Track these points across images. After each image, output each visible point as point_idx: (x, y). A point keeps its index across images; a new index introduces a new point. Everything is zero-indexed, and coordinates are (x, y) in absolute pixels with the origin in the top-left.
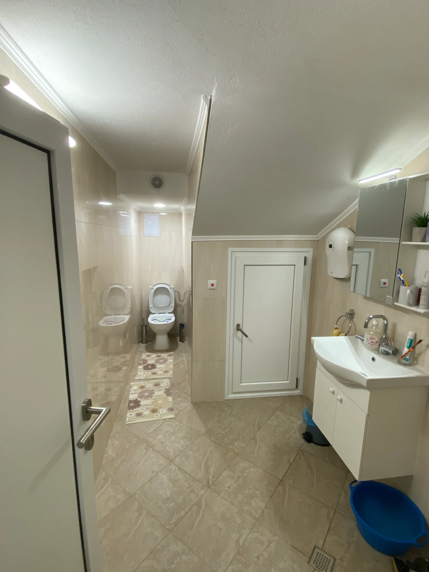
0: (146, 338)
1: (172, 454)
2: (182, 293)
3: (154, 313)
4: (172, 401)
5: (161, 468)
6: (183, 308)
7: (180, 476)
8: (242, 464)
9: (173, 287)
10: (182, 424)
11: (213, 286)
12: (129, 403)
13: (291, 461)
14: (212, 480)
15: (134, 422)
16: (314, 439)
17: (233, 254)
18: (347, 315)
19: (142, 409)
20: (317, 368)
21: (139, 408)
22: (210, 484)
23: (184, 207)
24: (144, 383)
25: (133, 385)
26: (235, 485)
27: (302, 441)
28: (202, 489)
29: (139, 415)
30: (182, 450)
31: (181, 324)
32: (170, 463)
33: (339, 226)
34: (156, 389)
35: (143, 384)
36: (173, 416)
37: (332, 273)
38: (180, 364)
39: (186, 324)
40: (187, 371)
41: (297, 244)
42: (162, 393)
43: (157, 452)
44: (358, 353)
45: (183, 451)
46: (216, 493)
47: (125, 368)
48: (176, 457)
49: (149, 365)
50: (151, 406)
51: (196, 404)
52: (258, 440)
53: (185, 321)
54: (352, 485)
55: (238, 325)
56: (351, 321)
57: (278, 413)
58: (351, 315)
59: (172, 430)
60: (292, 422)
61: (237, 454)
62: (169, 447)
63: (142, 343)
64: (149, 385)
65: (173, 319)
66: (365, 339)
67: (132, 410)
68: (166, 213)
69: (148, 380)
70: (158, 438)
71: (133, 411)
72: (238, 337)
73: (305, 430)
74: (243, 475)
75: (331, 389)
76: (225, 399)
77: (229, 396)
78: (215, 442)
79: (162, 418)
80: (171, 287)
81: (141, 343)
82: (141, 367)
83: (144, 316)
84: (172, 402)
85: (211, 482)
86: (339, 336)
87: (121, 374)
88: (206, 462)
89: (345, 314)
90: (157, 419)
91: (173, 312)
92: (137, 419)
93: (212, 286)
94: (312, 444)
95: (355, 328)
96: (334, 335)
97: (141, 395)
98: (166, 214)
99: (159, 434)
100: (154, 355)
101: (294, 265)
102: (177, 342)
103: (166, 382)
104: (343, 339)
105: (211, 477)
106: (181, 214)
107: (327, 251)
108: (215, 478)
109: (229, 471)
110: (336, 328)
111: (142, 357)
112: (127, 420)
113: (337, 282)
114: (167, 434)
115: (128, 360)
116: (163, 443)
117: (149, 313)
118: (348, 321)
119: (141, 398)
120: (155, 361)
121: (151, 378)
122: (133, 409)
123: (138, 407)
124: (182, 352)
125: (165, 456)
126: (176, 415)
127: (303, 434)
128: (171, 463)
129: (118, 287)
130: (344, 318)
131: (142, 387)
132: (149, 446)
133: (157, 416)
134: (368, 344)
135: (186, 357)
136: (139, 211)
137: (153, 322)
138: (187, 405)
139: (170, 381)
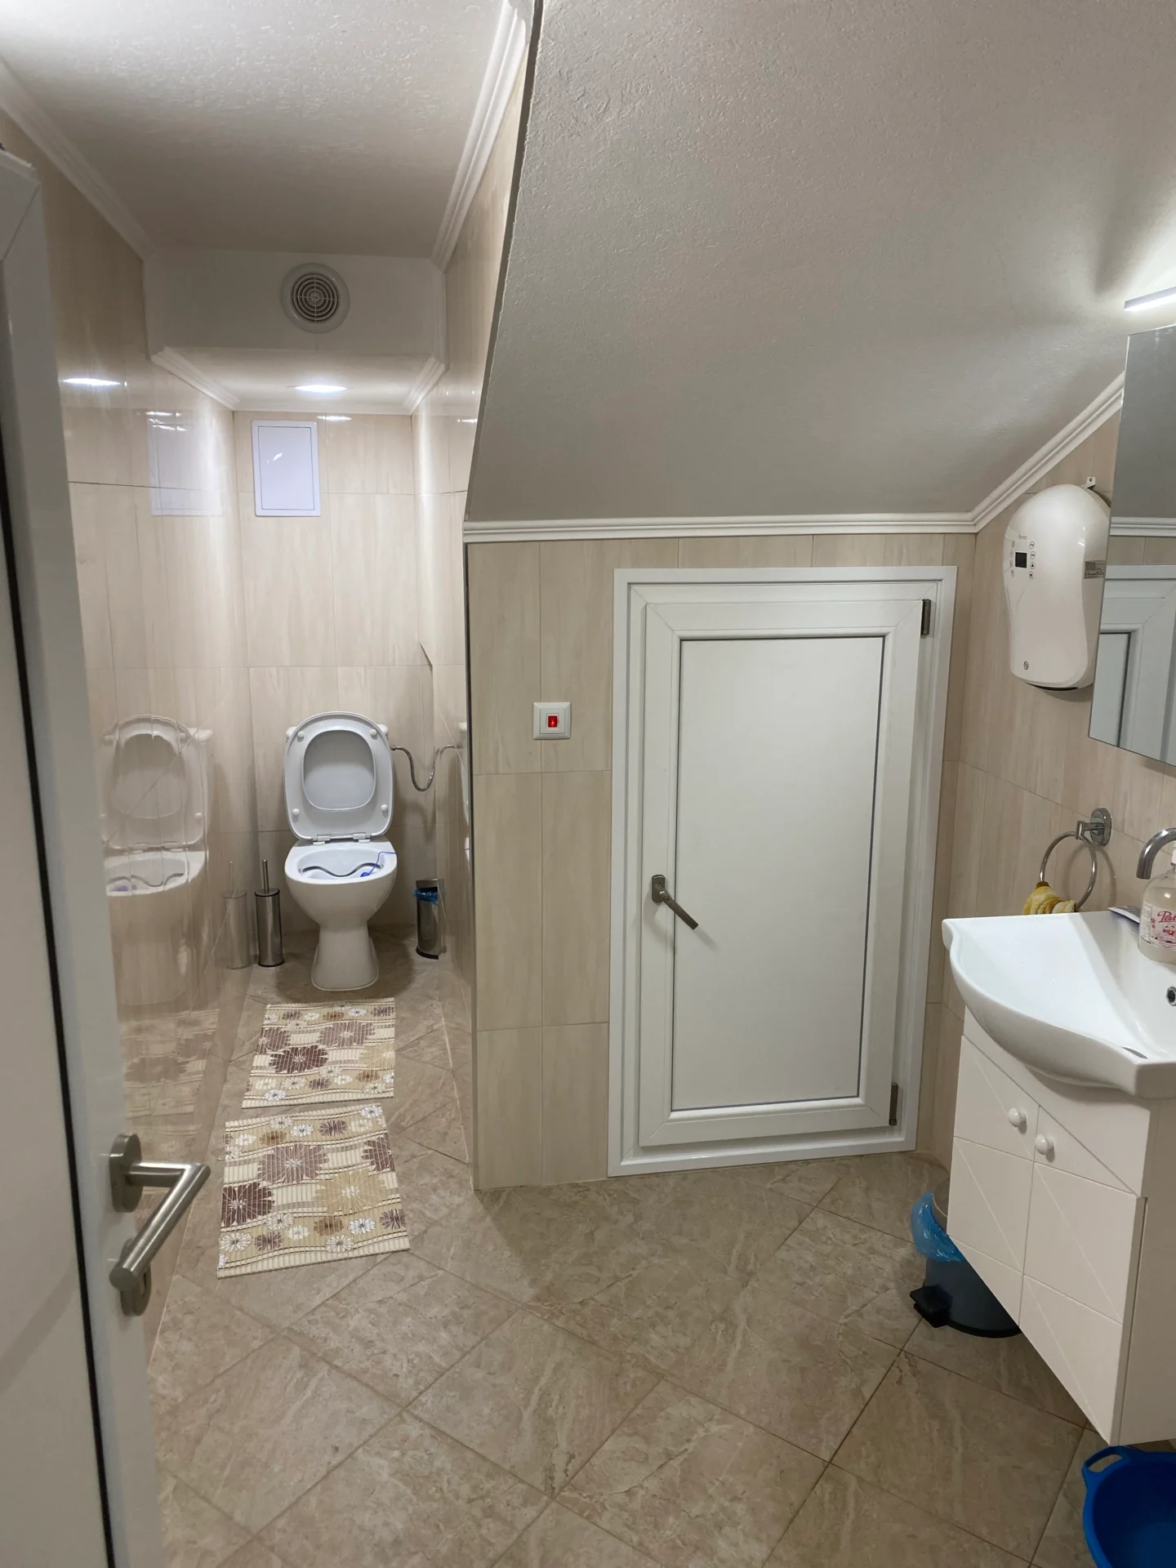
0: (278, 941)
1: (406, 1385)
2: (424, 755)
3: (310, 842)
4: (396, 1186)
5: (365, 1435)
6: (429, 818)
7: (442, 1461)
8: (679, 1411)
9: (383, 729)
10: (441, 1273)
11: (555, 725)
12: (224, 1197)
13: (867, 1392)
14: (566, 1471)
15: (249, 1269)
16: (956, 1314)
17: (632, 592)
18: (1083, 831)
19: (280, 1221)
20: (963, 1037)
21: (265, 1217)
22: (557, 1484)
23: (425, 392)
24: (281, 1123)
25: (239, 1131)
26: (653, 1485)
27: (910, 1318)
28: (525, 1504)
29: (270, 1241)
30: (444, 1365)
31: (425, 882)
32: (399, 1415)
33: (1054, 479)
34: (328, 1142)
35: (277, 1127)
36: (404, 1243)
37: (1026, 666)
38: (423, 1043)
39: (442, 881)
40: (453, 1072)
41: (893, 548)
42: (356, 1156)
43: (349, 1375)
44: (1117, 976)
45: (448, 1370)
46: (581, 1514)
47: (197, 1065)
48: (420, 1393)
49: (295, 1051)
50: (315, 1209)
51: (492, 1197)
52: (742, 1319)
53: (438, 873)
54: (1090, 1468)
55: (659, 882)
56: (1099, 855)
57: (820, 1220)
58: (1099, 830)
59: (403, 1297)
60: (872, 1251)
61: (661, 1376)
62: (395, 1355)
63: (260, 964)
64: (302, 1130)
65: (390, 864)
66: (1144, 920)
67: (239, 1224)
68: (346, 415)
69: (297, 1109)
70: (348, 1325)
71: (244, 1226)
72: (657, 931)
73: (923, 1277)
74: (682, 1449)
75: (1014, 1114)
76: (611, 1174)
77: (623, 1163)
78: (571, 1334)
79: (361, 1250)
80: (378, 732)
81: (256, 965)
82: (262, 1060)
83: (267, 854)
84: (397, 1191)
85: (559, 1477)
86: (1051, 913)
87: (182, 1091)
88: (539, 1405)
89: (1075, 830)
90: (340, 1256)
91: (387, 836)
92: (260, 1258)
93: (550, 726)
94: (948, 1332)
95: (1113, 882)
96: (1033, 908)
97: (272, 1168)
98: (349, 419)
99: (352, 1310)
100: (313, 1014)
101: (883, 636)
102: (405, 956)
103: (369, 1116)
104: (1064, 925)
105: (559, 1460)
106: (408, 421)
107: (1007, 576)
108: (576, 1463)
109: (630, 1435)
110: (1043, 884)
111: (266, 1022)
112: (221, 1264)
113: (1046, 700)
114: (383, 1310)
115: (210, 1033)
116: (369, 1344)
117: (286, 841)
118: (1086, 852)
119: (272, 1178)
120: (318, 1034)
121: (308, 1101)
122: (244, 1220)
123: (264, 1213)
124: (431, 998)
125: (380, 1388)
126: (417, 1240)
127: (913, 1295)
128: (405, 1415)
129: (155, 733)
130: (1072, 843)
131: (273, 1138)
132: (314, 1356)
133: (339, 1243)
134: (1153, 940)
135: (446, 1016)
136: (234, 410)
137: (306, 878)
138: (458, 1200)
139: (388, 1115)
